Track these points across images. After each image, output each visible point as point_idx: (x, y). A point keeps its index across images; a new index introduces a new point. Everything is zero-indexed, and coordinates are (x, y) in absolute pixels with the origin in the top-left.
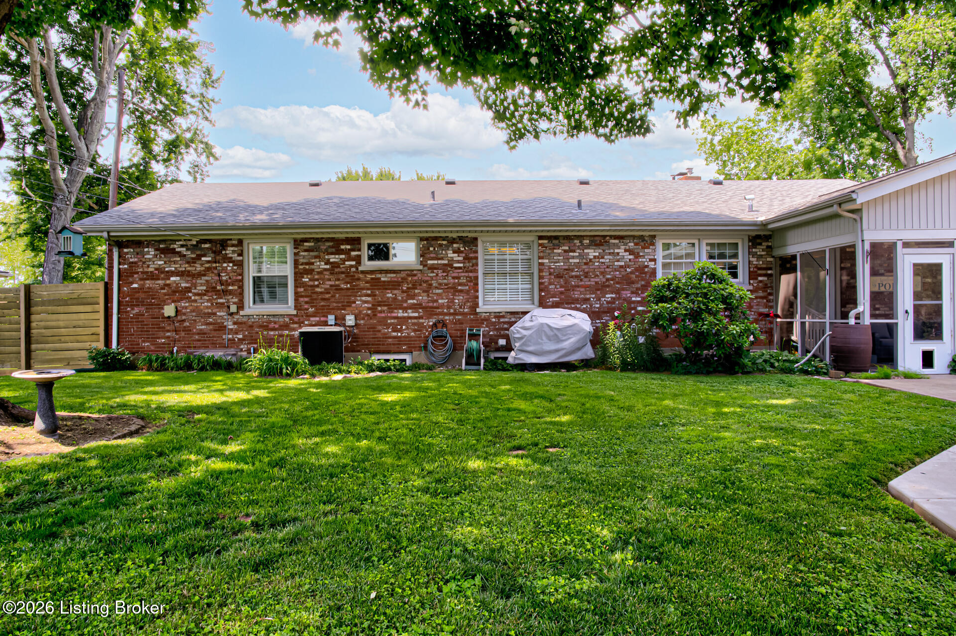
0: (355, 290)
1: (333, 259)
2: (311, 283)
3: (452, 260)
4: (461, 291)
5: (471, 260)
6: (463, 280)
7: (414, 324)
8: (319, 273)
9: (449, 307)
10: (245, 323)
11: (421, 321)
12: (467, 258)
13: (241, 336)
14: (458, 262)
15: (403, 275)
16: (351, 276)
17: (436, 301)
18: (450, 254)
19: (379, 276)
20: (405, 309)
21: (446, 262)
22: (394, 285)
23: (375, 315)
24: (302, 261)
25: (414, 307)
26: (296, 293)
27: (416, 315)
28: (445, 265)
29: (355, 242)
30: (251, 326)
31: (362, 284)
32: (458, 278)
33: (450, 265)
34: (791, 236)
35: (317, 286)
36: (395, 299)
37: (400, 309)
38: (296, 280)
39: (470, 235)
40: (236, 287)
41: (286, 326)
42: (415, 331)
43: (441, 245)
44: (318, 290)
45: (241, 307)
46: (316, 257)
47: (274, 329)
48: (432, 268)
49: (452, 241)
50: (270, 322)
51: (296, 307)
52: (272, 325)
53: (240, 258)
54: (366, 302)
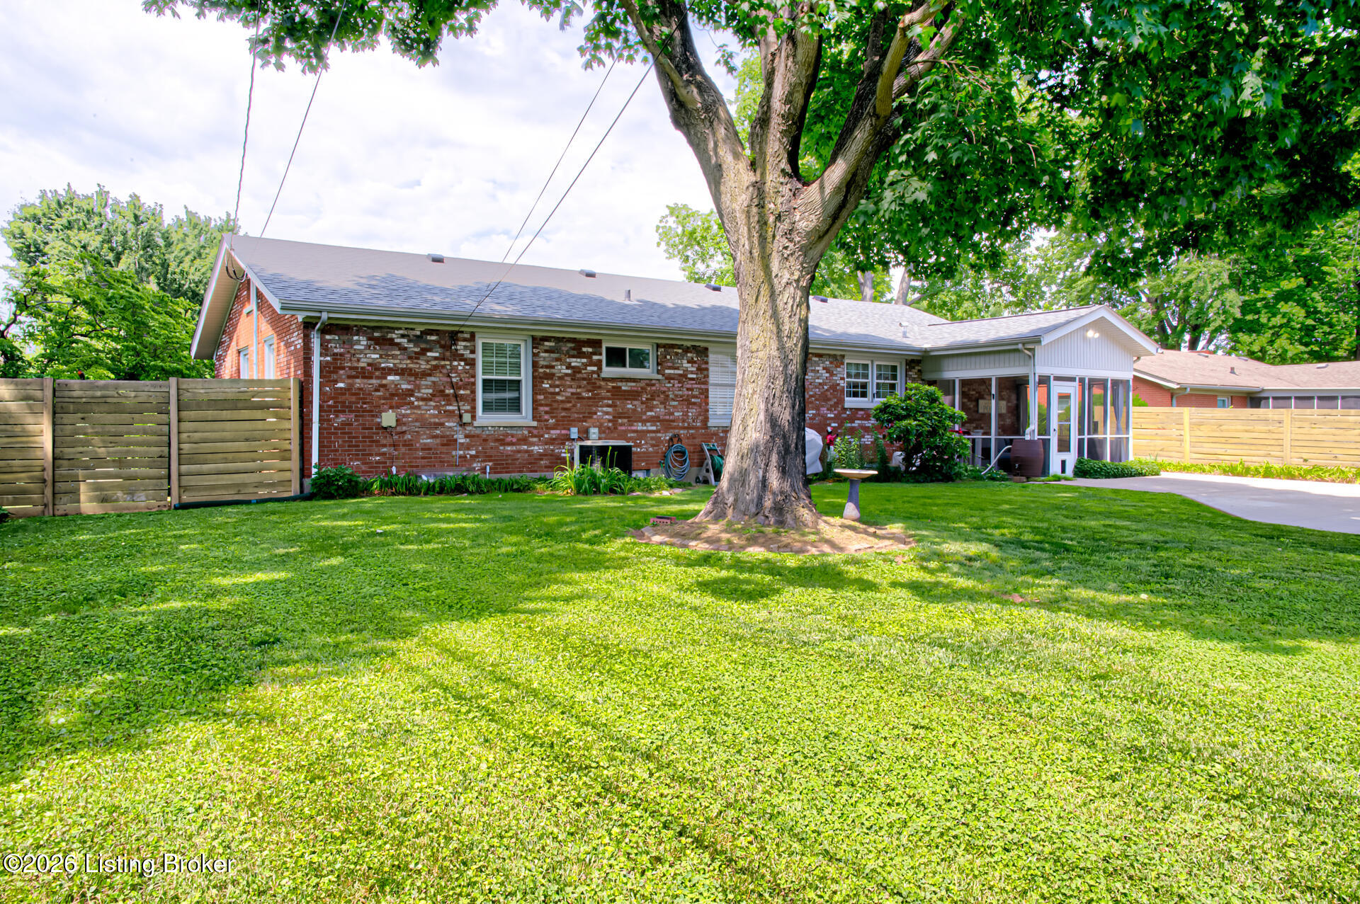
0: (596, 399)
1: (576, 362)
2: (552, 390)
3: (686, 371)
4: (694, 404)
5: (703, 370)
6: (696, 393)
7: (652, 438)
8: (561, 378)
9: (684, 421)
10: (478, 436)
11: (658, 435)
12: (699, 369)
13: (473, 452)
14: (692, 372)
15: (642, 384)
16: (592, 384)
17: (672, 414)
18: (686, 365)
19: (620, 384)
20: (644, 422)
21: (681, 372)
22: (633, 395)
23: (616, 428)
24: (542, 363)
25: (652, 420)
26: (534, 401)
27: (654, 428)
28: (680, 375)
29: (596, 344)
30: (485, 440)
31: (603, 393)
32: (692, 390)
33: (684, 376)
34: (946, 363)
35: (558, 394)
36: (634, 410)
37: (640, 421)
38: (534, 386)
39: (703, 345)
40: (468, 392)
41: (524, 440)
42: (653, 446)
43: (677, 354)
44: (559, 398)
45: (474, 417)
46: (557, 360)
47: (512, 444)
48: (669, 378)
49: (687, 350)
50: (507, 435)
51: (534, 418)
52: (509, 439)
53: (472, 356)
54: (607, 413)
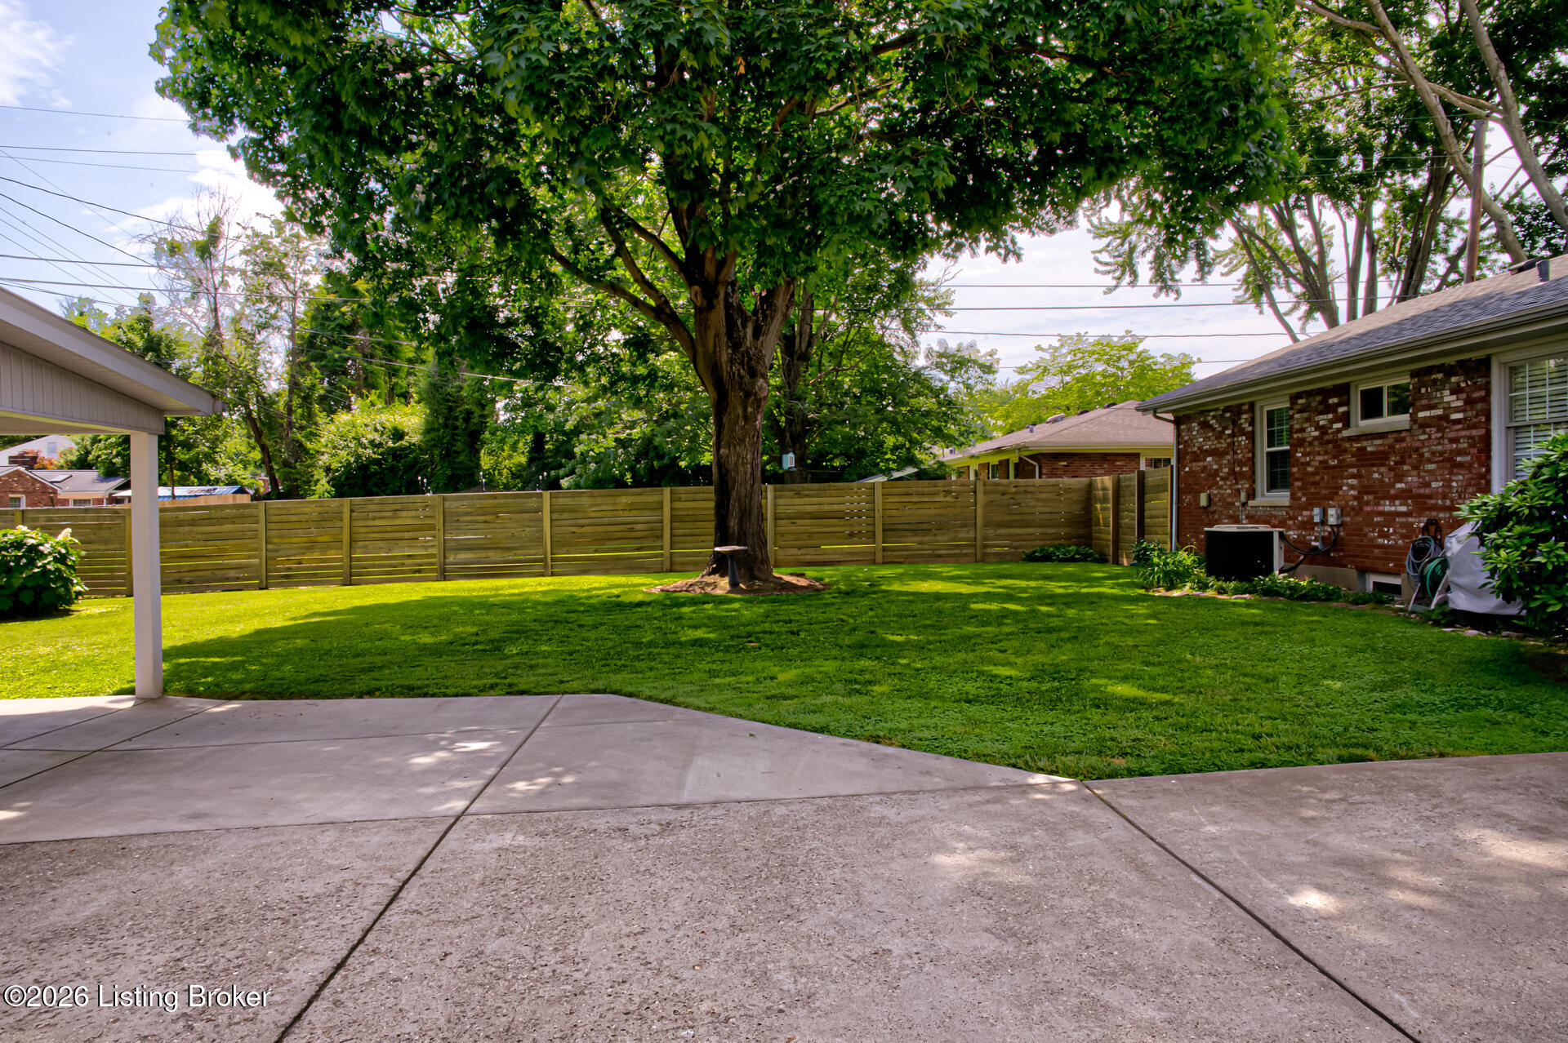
0: (1342, 466)
1: (1323, 420)
2: (1304, 459)
3: (1449, 409)
4: (1461, 465)
5: (1479, 406)
6: (1463, 445)
7: (1402, 525)
8: (1311, 444)
9: (1444, 497)
10: (1253, 517)
11: (1411, 520)
12: (1469, 402)
14: (1457, 410)
15: (1390, 440)
16: (1337, 446)
17: (1428, 485)
18: (1448, 398)
19: (1365, 444)
20: (1392, 499)
21: (1439, 412)
22: (1380, 458)
23: (1361, 509)
24: (1295, 427)
25: (1404, 496)
26: (1292, 475)
27: (1404, 509)
28: (1439, 418)
29: (1343, 391)
31: (1349, 459)
32: (1456, 440)
33: (1445, 417)
35: (1308, 464)
36: (1381, 481)
37: (1385, 498)
38: (1292, 456)
39: (1475, 355)
40: (1248, 468)
41: (1283, 523)
42: (1403, 536)
43: (1435, 381)
44: (1310, 469)
45: (1252, 495)
46: (1308, 420)
47: (1276, 526)
48: (1424, 425)
49: (1449, 371)
50: (1274, 515)
51: (1291, 496)
52: (1274, 520)
53: (1253, 428)
54: (1352, 487)
